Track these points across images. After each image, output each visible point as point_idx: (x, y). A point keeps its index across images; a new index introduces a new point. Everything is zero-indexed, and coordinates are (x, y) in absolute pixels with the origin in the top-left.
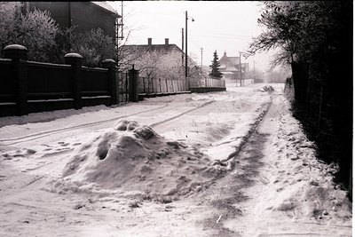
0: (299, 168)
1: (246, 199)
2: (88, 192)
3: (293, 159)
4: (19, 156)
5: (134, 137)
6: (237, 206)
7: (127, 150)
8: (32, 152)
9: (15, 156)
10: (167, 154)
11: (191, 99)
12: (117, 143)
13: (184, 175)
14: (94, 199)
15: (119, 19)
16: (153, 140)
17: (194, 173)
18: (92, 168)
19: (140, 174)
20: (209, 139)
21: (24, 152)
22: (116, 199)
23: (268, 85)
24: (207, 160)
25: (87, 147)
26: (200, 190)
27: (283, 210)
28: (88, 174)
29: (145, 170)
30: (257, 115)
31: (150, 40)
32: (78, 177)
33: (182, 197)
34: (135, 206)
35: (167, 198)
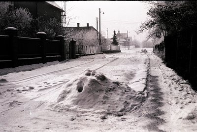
0: (186, 95)
1: (163, 113)
2: (75, 111)
3: (180, 90)
4: (25, 90)
5: (96, 79)
6: (161, 117)
7: (94, 87)
8: (32, 88)
9: (23, 91)
10: (114, 88)
11: (105, 57)
12: (88, 83)
13: (126, 100)
14: (79, 114)
15: (64, 13)
16: (106, 81)
17: (130, 99)
18: (75, 97)
19: (102, 100)
20: (127, 80)
21: (27, 88)
22: (92, 115)
23: (144, 49)
24: (134, 91)
25: (70, 85)
26: (136, 109)
27: (188, 119)
28: (73, 101)
29: (105, 97)
30: (147, 65)
31: (78, 24)
32: (67, 102)
33: (128, 113)
34: (104, 118)
35: (120, 113)
